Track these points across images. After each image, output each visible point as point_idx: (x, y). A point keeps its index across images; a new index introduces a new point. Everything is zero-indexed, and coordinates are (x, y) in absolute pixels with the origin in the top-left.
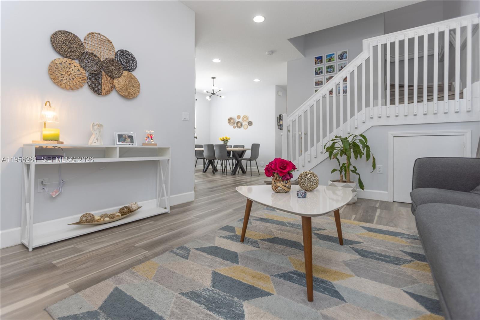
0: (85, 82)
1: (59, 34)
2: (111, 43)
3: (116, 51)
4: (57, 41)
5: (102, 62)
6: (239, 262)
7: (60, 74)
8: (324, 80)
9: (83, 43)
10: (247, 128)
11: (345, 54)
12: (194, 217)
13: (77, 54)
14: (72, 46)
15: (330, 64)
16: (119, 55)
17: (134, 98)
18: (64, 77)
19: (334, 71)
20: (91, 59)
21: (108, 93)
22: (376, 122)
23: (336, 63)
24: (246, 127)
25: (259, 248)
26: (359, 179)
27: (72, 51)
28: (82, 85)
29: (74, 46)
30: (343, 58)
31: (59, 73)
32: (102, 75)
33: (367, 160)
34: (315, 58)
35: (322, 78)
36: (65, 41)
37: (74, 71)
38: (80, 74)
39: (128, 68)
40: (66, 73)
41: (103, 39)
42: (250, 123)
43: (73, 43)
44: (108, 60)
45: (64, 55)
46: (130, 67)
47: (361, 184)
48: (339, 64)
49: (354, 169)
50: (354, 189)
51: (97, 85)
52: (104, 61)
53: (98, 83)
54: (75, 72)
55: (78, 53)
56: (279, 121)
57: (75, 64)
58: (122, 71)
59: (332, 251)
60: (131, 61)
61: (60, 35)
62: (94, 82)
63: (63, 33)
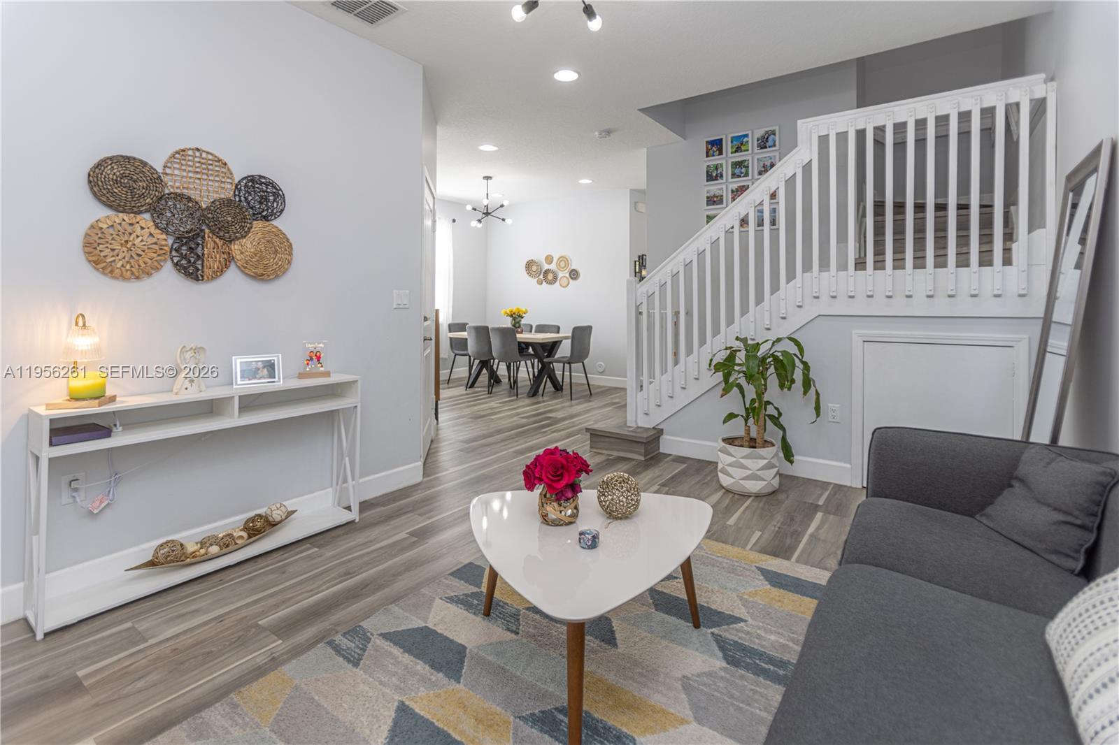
0: (166, 259)
1: (106, 165)
2: (225, 164)
3: (236, 181)
4: (102, 181)
5: (205, 209)
6: (461, 676)
7: (109, 250)
8: (727, 196)
9: (161, 175)
10: (568, 285)
11: (772, 136)
12: (407, 533)
13: (147, 201)
14: (135, 186)
15: (739, 157)
16: (243, 188)
17: (277, 277)
18: (118, 256)
19: (747, 174)
20: (178, 206)
21: (218, 274)
22: (824, 307)
23: (753, 156)
24: (564, 281)
25: (517, 633)
26: (784, 439)
27: (137, 196)
28: (159, 266)
29: (140, 186)
30: (767, 144)
31: (107, 247)
32: (203, 238)
33: (805, 393)
34: (707, 142)
35: (722, 189)
36: (121, 178)
37: (140, 238)
38: (156, 243)
39: (264, 214)
40: (122, 245)
41: (206, 159)
42: (574, 275)
43: (138, 178)
44: (218, 203)
45: (118, 208)
46: (270, 211)
47: (787, 450)
48: (758, 159)
49: (776, 414)
50: (769, 462)
51: (192, 260)
52: (208, 208)
53: (195, 257)
54: (142, 241)
55: (149, 199)
56: (637, 270)
57: (143, 224)
58: (250, 223)
59: (671, 645)
60: (271, 198)
61: (109, 167)
62: (186, 255)
63: (115, 161)
